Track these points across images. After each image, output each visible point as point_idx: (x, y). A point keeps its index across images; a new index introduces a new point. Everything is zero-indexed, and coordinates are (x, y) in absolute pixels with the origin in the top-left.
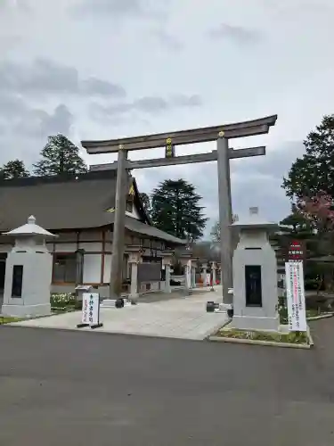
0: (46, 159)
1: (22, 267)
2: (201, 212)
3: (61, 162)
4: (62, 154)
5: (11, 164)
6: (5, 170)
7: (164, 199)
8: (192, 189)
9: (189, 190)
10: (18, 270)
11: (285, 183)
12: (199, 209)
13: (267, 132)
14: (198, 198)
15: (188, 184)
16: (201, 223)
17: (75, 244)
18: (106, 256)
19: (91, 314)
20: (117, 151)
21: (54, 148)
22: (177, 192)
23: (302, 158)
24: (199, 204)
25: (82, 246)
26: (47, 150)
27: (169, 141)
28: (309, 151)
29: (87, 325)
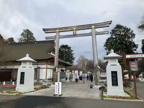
0: (22, 37)
1: (24, 73)
2: (73, 55)
3: (27, 38)
4: (28, 36)
5: (9, 39)
6: (7, 41)
7: (61, 51)
8: (70, 48)
9: (69, 48)
10: (23, 74)
11: (104, 45)
12: (72, 54)
13: (109, 26)
14: (72, 51)
15: (69, 46)
16: (73, 59)
17: (37, 65)
18: (48, 69)
19: (59, 90)
20: (56, 32)
21: (25, 33)
22: (65, 49)
23: (109, 37)
24: (72, 53)
25: (39, 66)
26: (22, 34)
27: (74, 29)
28: (111, 35)
29: (56, 95)
